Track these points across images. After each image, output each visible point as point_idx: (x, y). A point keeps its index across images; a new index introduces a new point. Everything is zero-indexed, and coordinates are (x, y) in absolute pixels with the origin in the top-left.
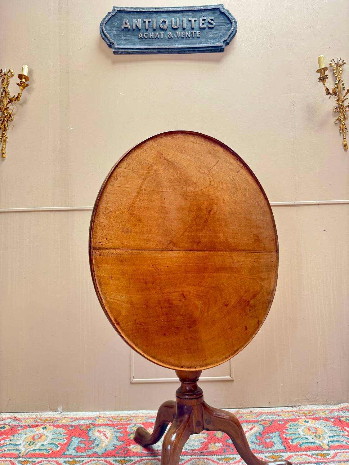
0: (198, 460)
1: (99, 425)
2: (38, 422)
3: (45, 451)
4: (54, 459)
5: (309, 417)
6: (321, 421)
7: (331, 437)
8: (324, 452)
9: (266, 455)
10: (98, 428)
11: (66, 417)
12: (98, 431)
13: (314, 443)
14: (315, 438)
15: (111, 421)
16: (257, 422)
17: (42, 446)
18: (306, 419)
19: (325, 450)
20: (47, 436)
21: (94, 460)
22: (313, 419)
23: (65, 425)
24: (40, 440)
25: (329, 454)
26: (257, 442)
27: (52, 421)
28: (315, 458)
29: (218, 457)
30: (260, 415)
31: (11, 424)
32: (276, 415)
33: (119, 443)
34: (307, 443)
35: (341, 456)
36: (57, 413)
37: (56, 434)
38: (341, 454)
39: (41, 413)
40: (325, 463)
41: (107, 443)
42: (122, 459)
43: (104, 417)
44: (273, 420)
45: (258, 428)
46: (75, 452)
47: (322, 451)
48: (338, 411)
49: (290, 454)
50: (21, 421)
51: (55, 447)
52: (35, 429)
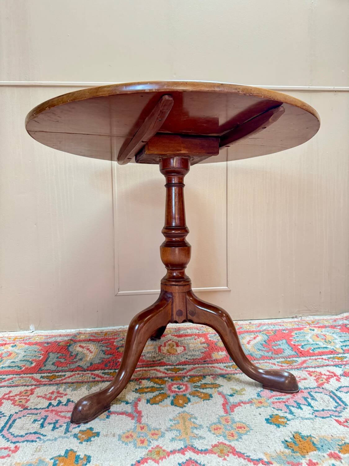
0: (202, 368)
1: (80, 341)
2: (6, 341)
3: (17, 367)
4: (29, 375)
5: (313, 326)
6: (327, 328)
7: (343, 342)
8: (340, 355)
9: (278, 360)
10: (79, 344)
11: (40, 334)
12: (80, 346)
13: (326, 348)
14: (326, 344)
15: (94, 337)
16: (260, 331)
17: (12, 364)
18: (311, 328)
19: (339, 353)
20: (18, 354)
21: (78, 374)
22: (319, 327)
23: (39, 342)
24: (10, 357)
25: (346, 357)
26: (264, 349)
27: (23, 339)
28: (332, 361)
29: (225, 365)
30: (260, 325)
32: (278, 325)
33: (107, 357)
34: (319, 348)
36: (29, 331)
37: (29, 351)
39: (9, 333)
40: (345, 365)
41: (92, 357)
42: (112, 371)
43: (85, 334)
44: (276, 330)
45: (261, 338)
46: (54, 367)
47: (338, 355)
48: (342, 320)
49: (303, 359)
51: (28, 364)
52: (2, 348)
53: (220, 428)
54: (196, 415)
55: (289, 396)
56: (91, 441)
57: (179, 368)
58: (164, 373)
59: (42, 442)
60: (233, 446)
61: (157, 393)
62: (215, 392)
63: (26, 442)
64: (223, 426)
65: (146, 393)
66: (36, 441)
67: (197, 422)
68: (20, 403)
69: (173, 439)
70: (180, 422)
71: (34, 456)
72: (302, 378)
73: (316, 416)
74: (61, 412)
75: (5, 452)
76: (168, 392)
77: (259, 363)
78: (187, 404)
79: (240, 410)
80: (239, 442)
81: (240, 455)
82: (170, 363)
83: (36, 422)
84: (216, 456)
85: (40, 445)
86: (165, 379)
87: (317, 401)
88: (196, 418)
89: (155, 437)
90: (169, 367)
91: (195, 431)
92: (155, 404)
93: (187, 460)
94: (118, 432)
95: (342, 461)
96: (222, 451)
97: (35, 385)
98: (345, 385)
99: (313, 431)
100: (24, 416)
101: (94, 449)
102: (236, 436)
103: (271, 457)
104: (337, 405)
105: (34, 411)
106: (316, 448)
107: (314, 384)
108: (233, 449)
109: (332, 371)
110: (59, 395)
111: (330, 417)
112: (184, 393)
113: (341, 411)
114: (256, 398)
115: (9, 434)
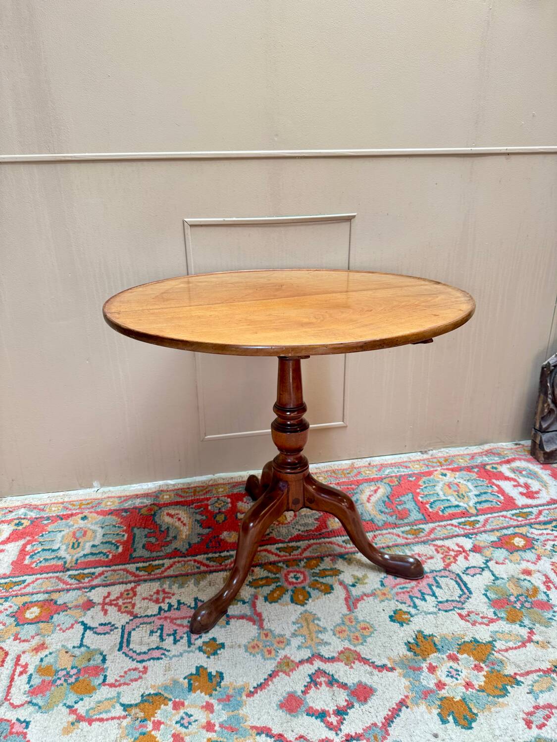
0: (318, 546)
1: (166, 505)
2: (71, 509)
3: (101, 555)
4: (121, 567)
5: (445, 467)
6: (462, 472)
7: (478, 496)
8: (473, 519)
9: (403, 529)
10: (166, 511)
11: (110, 495)
12: (168, 514)
13: (457, 506)
14: (459, 499)
15: (181, 496)
17: (94, 548)
19: (472, 515)
20: (94, 532)
21: (179, 562)
22: (453, 470)
23: (114, 510)
24: (86, 538)
25: (479, 521)
26: (386, 510)
27: (91, 504)
28: (463, 528)
29: (342, 539)
30: (381, 468)
31: (29, 517)
32: (404, 466)
33: (205, 531)
34: (450, 507)
35: (492, 522)
36: (93, 489)
37: (107, 525)
38: (493, 519)
39: (67, 492)
40: (476, 534)
41: (188, 533)
42: (217, 555)
43: (168, 491)
44: (401, 476)
45: (383, 490)
46: (146, 552)
47: (470, 517)
48: (482, 456)
49: (431, 525)
50: (43, 510)
51: (113, 548)
52: (70, 521)
53: (344, 631)
54: (319, 615)
55: (414, 583)
56: (218, 654)
57: (292, 547)
58: (276, 555)
59: (168, 659)
60: (358, 651)
61: (273, 586)
62: (336, 581)
63: (152, 660)
64: (347, 628)
65: (262, 586)
66: (162, 659)
67: (321, 624)
68: (127, 609)
69: (299, 647)
70: (304, 625)
71: (166, 677)
72: (428, 556)
73: (439, 610)
74: (176, 619)
75: (136, 675)
76: (286, 585)
77: (382, 535)
78: (308, 600)
79: (363, 605)
80: (364, 647)
81: (365, 661)
82: (281, 538)
83: (154, 634)
84: (342, 664)
85: (167, 662)
86: (279, 565)
87: (442, 588)
88: (319, 620)
89: (282, 646)
90: (281, 545)
91: (320, 635)
92: (275, 602)
93: (316, 671)
94: (244, 641)
95: (460, 662)
96: (348, 658)
97: (134, 582)
98: (473, 565)
99: (435, 629)
100: (138, 627)
101: (224, 663)
102: (361, 639)
103: (394, 661)
104: (461, 593)
105: (146, 620)
106: (437, 649)
107: (440, 565)
108: (359, 654)
109: (461, 545)
110: (166, 595)
111: (453, 610)
112: (303, 585)
113: (465, 602)
114: (379, 589)
115: (131, 652)
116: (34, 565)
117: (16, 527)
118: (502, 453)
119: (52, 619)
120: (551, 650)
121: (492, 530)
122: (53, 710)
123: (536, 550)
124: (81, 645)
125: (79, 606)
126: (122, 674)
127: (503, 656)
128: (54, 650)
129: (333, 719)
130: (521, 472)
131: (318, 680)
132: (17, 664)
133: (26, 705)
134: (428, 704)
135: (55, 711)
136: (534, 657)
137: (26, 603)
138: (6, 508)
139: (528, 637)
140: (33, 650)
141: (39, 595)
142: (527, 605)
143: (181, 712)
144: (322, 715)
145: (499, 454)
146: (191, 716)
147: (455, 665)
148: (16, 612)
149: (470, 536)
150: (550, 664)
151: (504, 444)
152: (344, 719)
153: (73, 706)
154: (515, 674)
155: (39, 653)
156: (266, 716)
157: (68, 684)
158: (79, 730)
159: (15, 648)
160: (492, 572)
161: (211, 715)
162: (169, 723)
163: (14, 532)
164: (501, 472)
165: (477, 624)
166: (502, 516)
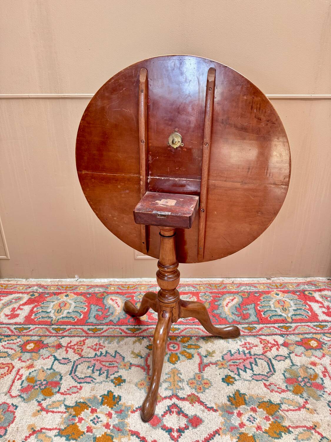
0: (191, 329)
1: (111, 293)
2: (61, 290)
3: (72, 318)
4: (80, 327)
5: (279, 290)
6: (289, 294)
7: (295, 310)
8: (288, 325)
9: (243, 326)
10: (110, 297)
11: (83, 284)
12: (111, 299)
13: (281, 315)
14: (282, 311)
15: (120, 289)
17: (68, 314)
19: (289, 322)
20: (70, 304)
21: (111, 328)
22: (284, 292)
23: (83, 293)
24: (65, 308)
25: (291, 327)
26: (236, 313)
27: (72, 288)
28: (280, 330)
30: (240, 285)
31: (38, 291)
32: (253, 286)
34: (276, 315)
35: (300, 329)
36: (75, 279)
37: (78, 301)
38: (300, 327)
39: (60, 279)
40: (288, 335)
41: (119, 312)
42: (133, 327)
43: (114, 285)
44: (250, 292)
45: (237, 300)
46: (95, 320)
47: (286, 324)
48: (304, 285)
49: (261, 326)
50: (46, 288)
51: (78, 315)
52: (59, 297)
53: (194, 383)
54: (182, 371)
56: (121, 385)
57: (176, 328)
59: (94, 383)
60: (199, 396)
62: (196, 353)
63: (85, 383)
64: (196, 381)
66: (91, 383)
67: (181, 377)
68: (78, 352)
69: (166, 389)
70: (171, 376)
71: (91, 393)
72: (255, 345)
73: (253, 379)
74: (103, 361)
75: (75, 390)
76: (167, 350)
78: (177, 361)
79: (208, 369)
80: (203, 394)
81: (202, 403)
83: (89, 368)
84: (188, 403)
85: (93, 385)
87: (258, 366)
88: (181, 374)
91: (179, 383)
93: (172, 404)
94: (136, 380)
95: (257, 413)
96: (192, 400)
97: (85, 336)
98: (281, 354)
99: (248, 390)
100: (82, 363)
101: (123, 391)
102: (202, 389)
103: (218, 406)
104: (269, 371)
105: (87, 360)
106: (246, 403)
107: (261, 352)
108: (199, 398)
109: (277, 340)
110: (100, 347)
111: (261, 380)
112: (177, 352)
113: (270, 377)
114: (220, 361)
115: (76, 376)
116: (36, 320)
117: (30, 297)
118: (317, 285)
119: (39, 351)
120: (315, 415)
121: (298, 334)
122: (30, 402)
123: (323, 350)
124: (51, 368)
125: (54, 346)
126: (69, 388)
127: (285, 414)
128: (37, 369)
129: (175, 434)
130: (327, 298)
131: (172, 410)
132: (17, 374)
133: (18, 397)
134: (232, 435)
135: (31, 403)
136: (304, 418)
137: (28, 340)
138: (28, 285)
139: (304, 405)
140: (27, 367)
141: (35, 337)
142: (308, 384)
143: (95, 415)
144: (169, 431)
145: (315, 285)
146: (99, 418)
147: (254, 415)
148: (23, 345)
149: (284, 336)
150: (313, 424)
151: (321, 278)
152: (181, 435)
153: (41, 402)
154: (289, 426)
155: (29, 370)
156: (138, 426)
157: (40, 389)
158: (41, 416)
159: (18, 365)
160: (291, 360)
161: (110, 420)
162: (87, 420)
163: (30, 299)
164: (314, 296)
165: (274, 392)
166: (307, 326)
